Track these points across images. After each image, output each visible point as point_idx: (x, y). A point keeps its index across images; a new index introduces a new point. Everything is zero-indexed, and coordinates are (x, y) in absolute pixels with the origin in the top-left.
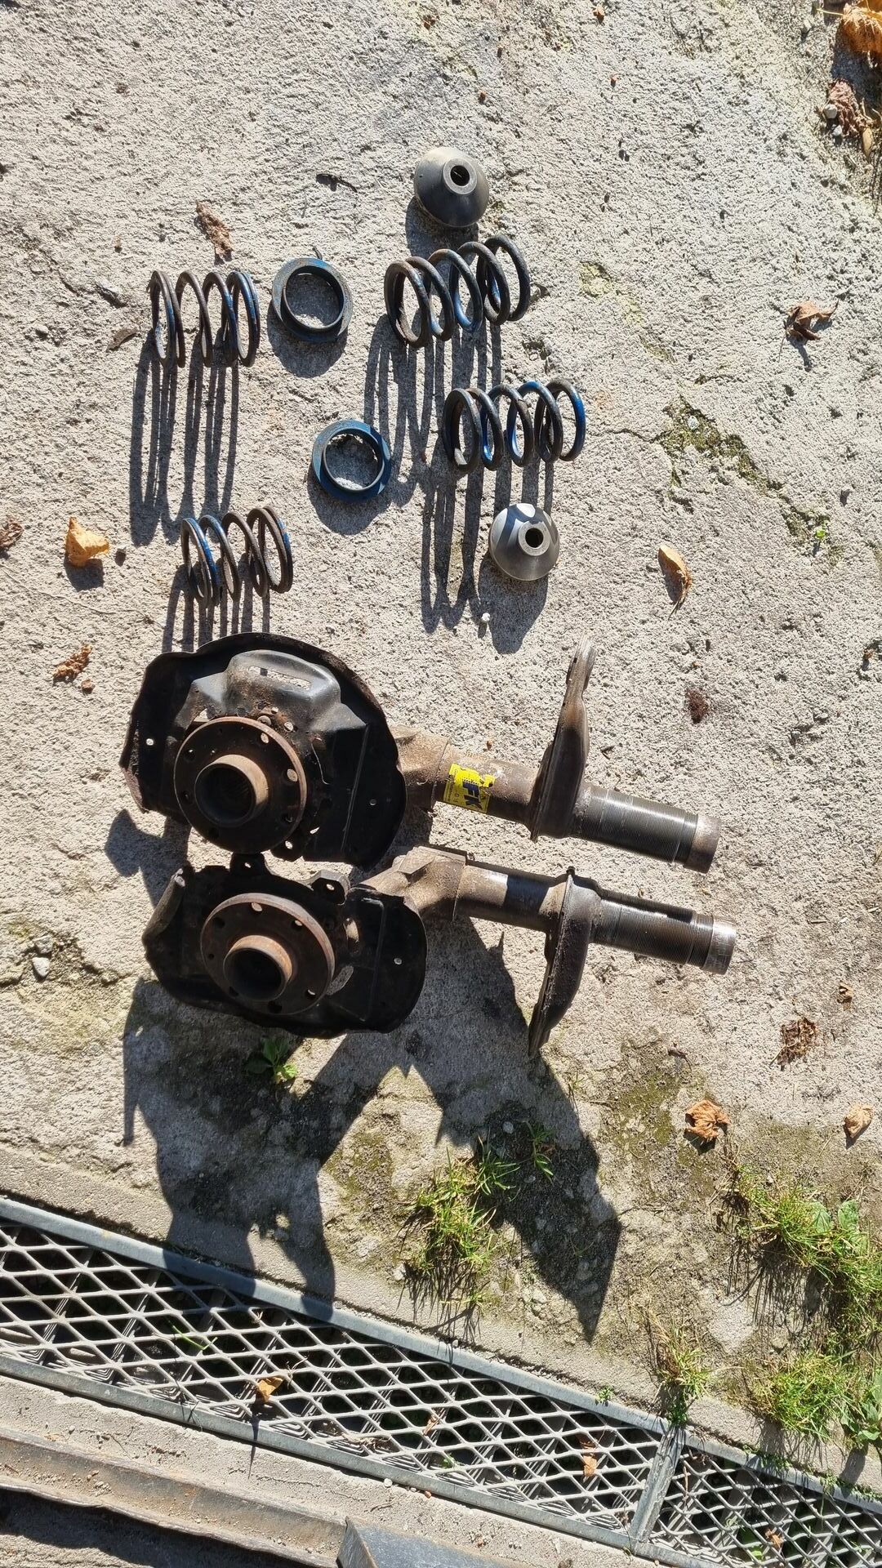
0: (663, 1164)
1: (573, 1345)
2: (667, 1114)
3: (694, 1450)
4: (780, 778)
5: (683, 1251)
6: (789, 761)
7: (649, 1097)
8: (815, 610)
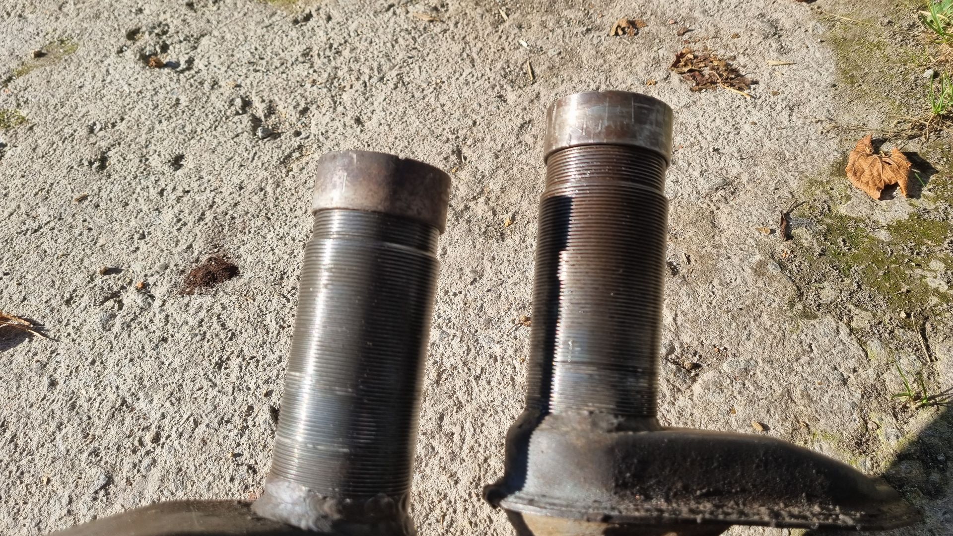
4: (328, 144)
6: (303, 135)
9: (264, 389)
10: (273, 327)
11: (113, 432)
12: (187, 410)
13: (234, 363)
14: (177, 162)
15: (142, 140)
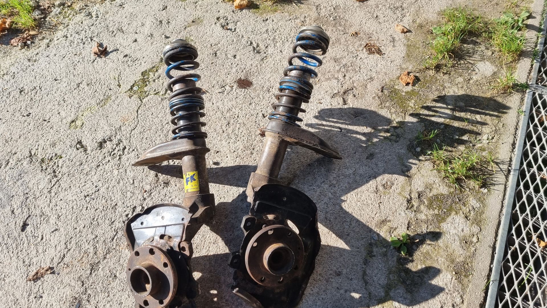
0: (426, 94)
1: (503, 124)
2: (407, 93)
3: (537, 81)
4: (273, 57)
5: (460, 86)
6: (267, 53)
7: (400, 99)
8: (209, 46)
9: (261, 110)
10: (261, 98)
11: (228, 114)
12: (244, 112)
13: (253, 104)
14: (235, 56)
15: (225, 49)
